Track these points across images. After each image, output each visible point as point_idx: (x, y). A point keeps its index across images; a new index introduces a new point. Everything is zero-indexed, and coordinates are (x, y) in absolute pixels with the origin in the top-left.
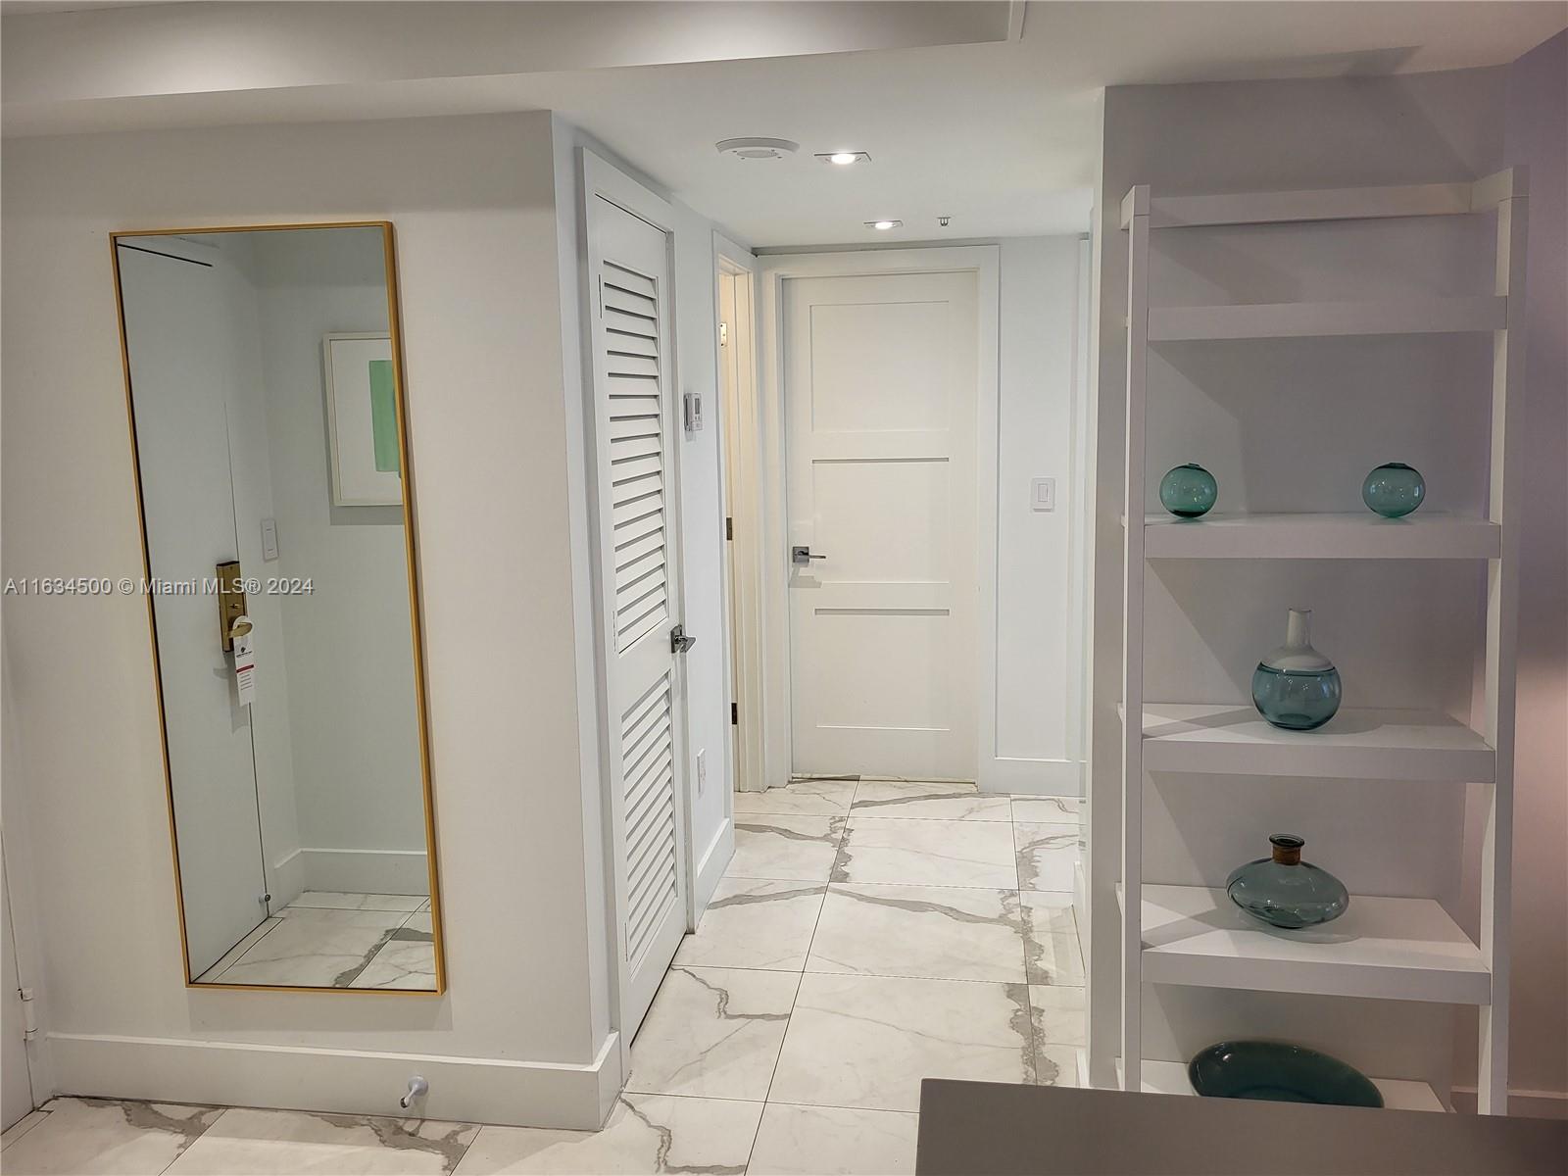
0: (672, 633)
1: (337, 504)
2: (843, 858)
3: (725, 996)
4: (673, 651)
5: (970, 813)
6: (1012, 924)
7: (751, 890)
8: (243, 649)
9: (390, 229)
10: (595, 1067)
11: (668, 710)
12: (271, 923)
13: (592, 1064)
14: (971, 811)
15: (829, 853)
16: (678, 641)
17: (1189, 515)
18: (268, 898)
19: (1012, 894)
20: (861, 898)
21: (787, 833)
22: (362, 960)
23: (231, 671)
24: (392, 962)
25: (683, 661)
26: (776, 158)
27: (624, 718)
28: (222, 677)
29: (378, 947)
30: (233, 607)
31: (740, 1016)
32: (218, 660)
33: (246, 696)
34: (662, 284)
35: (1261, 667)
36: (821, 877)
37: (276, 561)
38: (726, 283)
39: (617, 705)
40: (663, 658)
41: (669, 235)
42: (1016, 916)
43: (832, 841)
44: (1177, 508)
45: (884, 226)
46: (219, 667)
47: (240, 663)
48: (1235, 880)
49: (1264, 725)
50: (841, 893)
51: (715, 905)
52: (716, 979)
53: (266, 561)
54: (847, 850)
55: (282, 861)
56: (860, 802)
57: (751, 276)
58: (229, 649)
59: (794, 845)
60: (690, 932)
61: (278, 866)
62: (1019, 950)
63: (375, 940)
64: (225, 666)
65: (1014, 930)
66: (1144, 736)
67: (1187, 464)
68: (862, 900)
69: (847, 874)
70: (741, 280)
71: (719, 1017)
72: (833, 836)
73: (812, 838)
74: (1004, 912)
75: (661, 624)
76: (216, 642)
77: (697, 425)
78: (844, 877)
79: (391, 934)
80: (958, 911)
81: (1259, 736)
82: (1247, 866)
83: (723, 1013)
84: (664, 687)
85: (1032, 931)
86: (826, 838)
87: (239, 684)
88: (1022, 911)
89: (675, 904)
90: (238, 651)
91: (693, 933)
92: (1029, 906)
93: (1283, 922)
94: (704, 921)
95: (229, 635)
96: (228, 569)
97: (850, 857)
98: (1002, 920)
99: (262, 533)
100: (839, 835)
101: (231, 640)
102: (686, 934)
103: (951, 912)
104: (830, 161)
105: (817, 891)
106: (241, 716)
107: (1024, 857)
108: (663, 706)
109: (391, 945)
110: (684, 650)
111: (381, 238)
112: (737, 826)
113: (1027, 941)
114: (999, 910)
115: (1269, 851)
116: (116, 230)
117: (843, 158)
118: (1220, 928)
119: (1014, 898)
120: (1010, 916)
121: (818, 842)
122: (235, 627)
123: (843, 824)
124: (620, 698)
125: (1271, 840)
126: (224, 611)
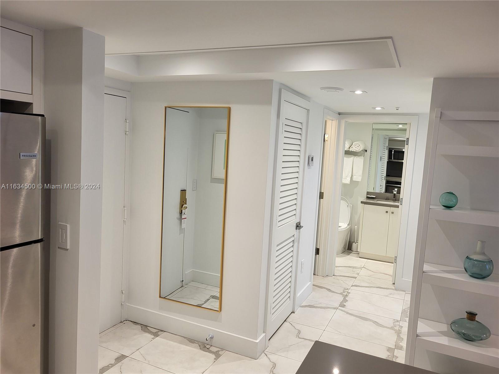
0: (296, 224)
1: (212, 177)
2: (345, 300)
3: (299, 332)
4: (296, 229)
5: (390, 294)
6: (395, 330)
7: (314, 304)
8: (184, 213)
9: (230, 109)
10: (257, 341)
11: (293, 245)
12: (183, 288)
13: (257, 340)
14: (391, 294)
15: (341, 298)
16: (298, 226)
17: (448, 207)
18: (183, 281)
19: (398, 321)
20: (348, 313)
21: (329, 290)
22: (203, 302)
23: (181, 219)
24: (211, 304)
25: (299, 232)
26: (337, 92)
27: (278, 246)
28: (178, 220)
29: (208, 300)
30: (183, 202)
31: (302, 338)
32: (178, 215)
33: (184, 226)
34: (304, 124)
35: (467, 257)
36: (337, 305)
37: (195, 191)
38: (329, 123)
39: (275, 241)
40: (293, 231)
41: (308, 110)
42: (397, 328)
43: (343, 295)
44: (444, 205)
45: (378, 109)
46: (178, 217)
47: (183, 217)
48: (454, 323)
49: (467, 275)
50: (342, 310)
51: (303, 307)
52: (298, 327)
53: (193, 191)
54: (347, 298)
55: (188, 271)
56: (355, 285)
57: (337, 121)
58: (181, 213)
59: (330, 294)
60: (293, 312)
61: (186, 273)
62: (395, 338)
63: (208, 298)
64: (180, 217)
65: (395, 332)
66: (423, 272)
67: (449, 192)
68: (348, 314)
69: (345, 305)
70: (334, 122)
71: (296, 337)
72: (344, 293)
73: (337, 293)
74: (393, 326)
75: (294, 221)
76: (178, 210)
77: (312, 165)
78: (344, 306)
79: (212, 297)
80: (378, 323)
81: (465, 278)
82: (459, 319)
83: (298, 336)
84: (292, 239)
85: (401, 333)
86: (341, 294)
87: (182, 223)
88: (399, 327)
89: (289, 303)
90: (183, 214)
91: (294, 313)
92: (402, 326)
93: (468, 338)
94: (298, 311)
95: (181, 209)
96: (183, 191)
97: (347, 301)
98: (392, 328)
99: (193, 183)
100: (345, 294)
101: (182, 210)
102: (292, 313)
103: (375, 322)
104: (355, 93)
105: (334, 308)
106: (182, 230)
107: (405, 311)
108: (291, 244)
109: (212, 300)
110: (300, 229)
111: (227, 110)
112: (313, 285)
113: (399, 336)
114: (392, 325)
115: (465, 315)
116: (166, 106)
117: (359, 92)
118: (446, 336)
119: (398, 323)
120: (394, 328)
121: (338, 294)
122: (183, 207)
123: (347, 291)
124: (276, 239)
125: (466, 312)
126: (181, 203)
